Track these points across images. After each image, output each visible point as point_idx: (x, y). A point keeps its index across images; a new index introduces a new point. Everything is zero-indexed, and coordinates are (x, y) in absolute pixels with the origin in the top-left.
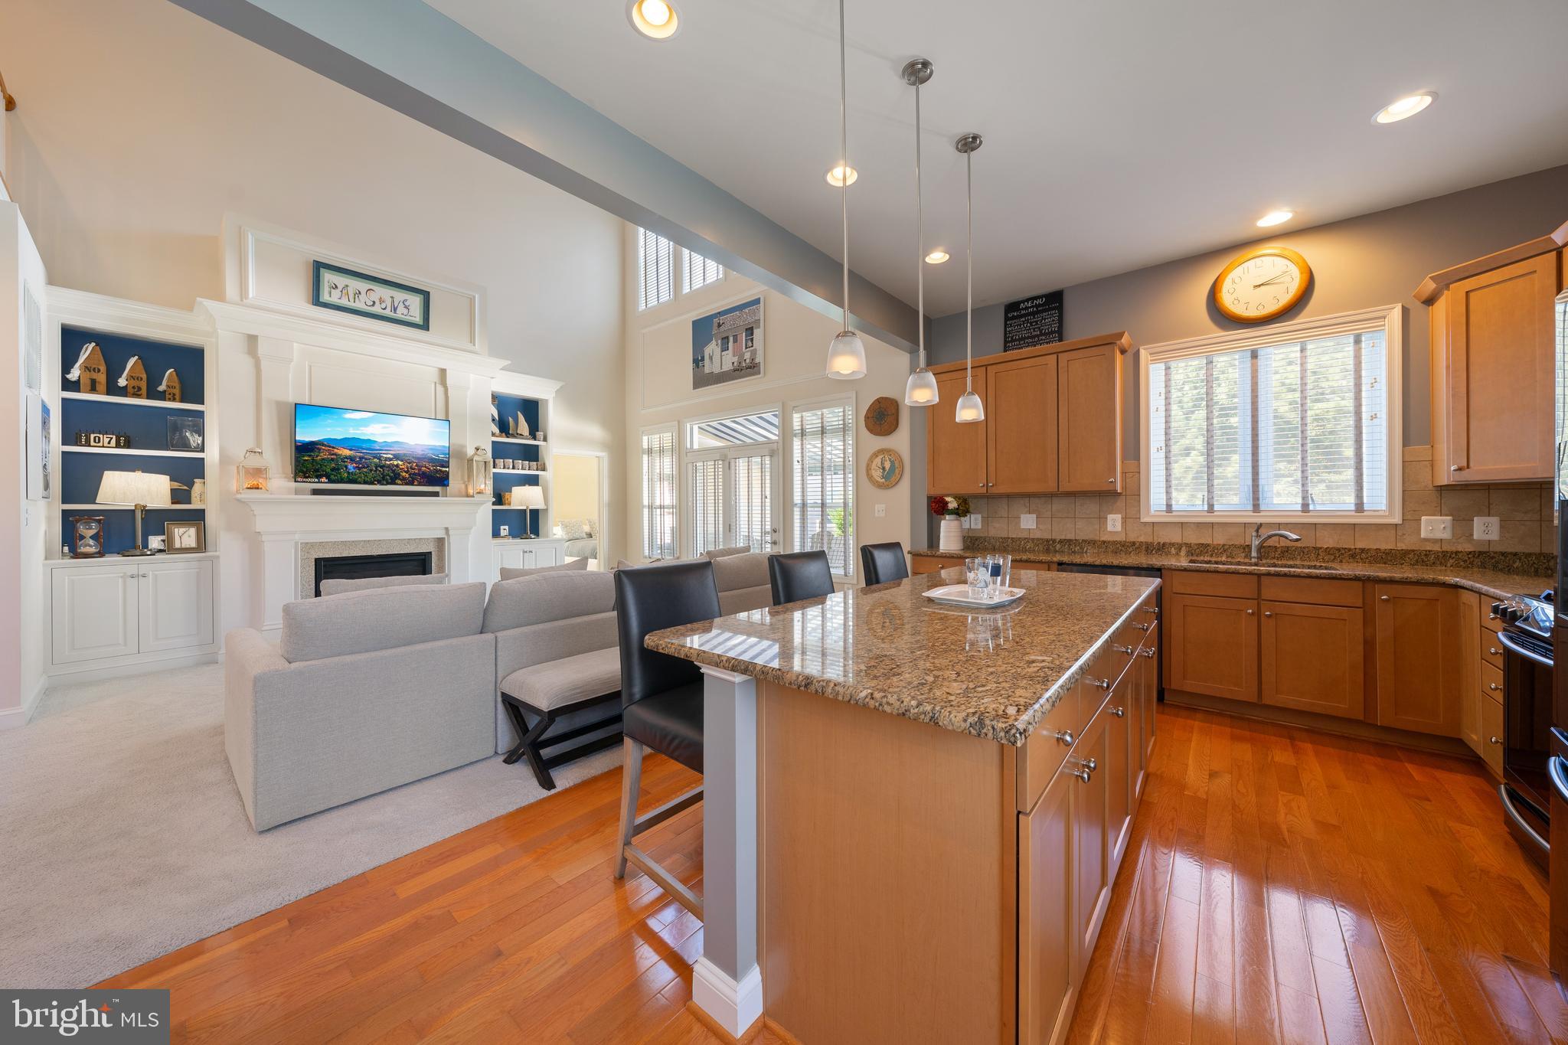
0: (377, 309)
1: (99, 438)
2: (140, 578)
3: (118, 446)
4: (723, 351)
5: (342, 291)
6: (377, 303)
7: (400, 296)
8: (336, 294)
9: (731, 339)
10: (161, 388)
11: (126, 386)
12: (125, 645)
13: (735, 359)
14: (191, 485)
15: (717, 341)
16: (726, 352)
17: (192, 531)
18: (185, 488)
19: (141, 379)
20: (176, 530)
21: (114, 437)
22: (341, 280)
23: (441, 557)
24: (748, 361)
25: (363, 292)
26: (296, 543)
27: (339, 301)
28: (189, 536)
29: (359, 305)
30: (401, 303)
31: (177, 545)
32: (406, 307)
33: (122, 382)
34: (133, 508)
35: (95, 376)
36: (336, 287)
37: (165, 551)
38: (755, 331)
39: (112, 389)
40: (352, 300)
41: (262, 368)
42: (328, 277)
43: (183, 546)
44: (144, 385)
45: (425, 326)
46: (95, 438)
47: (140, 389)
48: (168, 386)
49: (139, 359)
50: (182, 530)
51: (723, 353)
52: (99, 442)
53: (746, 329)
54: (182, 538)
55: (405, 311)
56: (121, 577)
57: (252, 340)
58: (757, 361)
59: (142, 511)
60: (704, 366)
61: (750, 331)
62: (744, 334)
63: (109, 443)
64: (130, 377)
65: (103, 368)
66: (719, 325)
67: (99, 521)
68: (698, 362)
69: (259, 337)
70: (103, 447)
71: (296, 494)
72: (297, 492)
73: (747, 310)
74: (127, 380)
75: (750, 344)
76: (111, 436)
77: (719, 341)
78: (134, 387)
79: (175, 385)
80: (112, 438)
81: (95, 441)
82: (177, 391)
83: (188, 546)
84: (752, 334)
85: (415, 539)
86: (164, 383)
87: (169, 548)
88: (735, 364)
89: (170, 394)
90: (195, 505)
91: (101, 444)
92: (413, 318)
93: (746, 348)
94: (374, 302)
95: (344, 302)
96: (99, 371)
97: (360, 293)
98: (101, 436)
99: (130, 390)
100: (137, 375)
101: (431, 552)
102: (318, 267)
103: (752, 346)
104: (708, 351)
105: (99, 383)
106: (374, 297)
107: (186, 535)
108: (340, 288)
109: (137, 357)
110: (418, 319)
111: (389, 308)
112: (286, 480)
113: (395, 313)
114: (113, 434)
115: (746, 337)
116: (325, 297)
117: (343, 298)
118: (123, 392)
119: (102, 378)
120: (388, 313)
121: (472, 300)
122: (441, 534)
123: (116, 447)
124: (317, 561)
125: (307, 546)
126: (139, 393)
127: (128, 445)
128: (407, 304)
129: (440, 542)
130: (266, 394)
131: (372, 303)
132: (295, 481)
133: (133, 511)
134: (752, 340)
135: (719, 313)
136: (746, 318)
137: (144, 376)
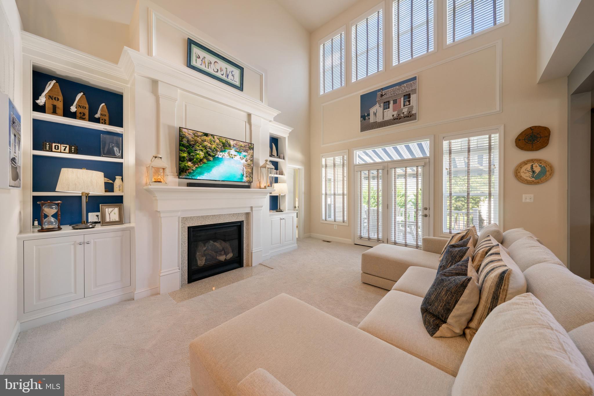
0: (219, 75)
1: (58, 146)
2: (86, 245)
3: (70, 152)
4: (384, 110)
5: (202, 60)
6: (219, 70)
7: (230, 68)
8: (199, 61)
9: (392, 102)
10: (97, 116)
11: (76, 112)
12: (75, 292)
13: (395, 113)
14: (114, 180)
15: (380, 104)
16: (388, 110)
17: (116, 210)
18: (111, 182)
19: (85, 108)
20: (107, 209)
21: (68, 146)
22: (202, 54)
23: (248, 224)
24: (405, 113)
25: (213, 63)
26: (179, 217)
27: (200, 66)
28: (115, 214)
29: (210, 71)
30: (230, 73)
31: (108, 220)
32: (233, 75)
33: (73, 109)
34: (81, 195)
35: (55, 103)
36: (199, 57)
37: (100, 222)
38: (412, 96)
39: (67, 113)
40: (207, 67)
41: (160, 103)
42: (195, 50)
43: (111, 220)
44: (87, 112)
45: (241, 88)
46: (55, 146)
47: (84, 114)
48: (101, 114)
49: (84, 94)
50: (110, 209)
51: (385, 111)
52: (58, 149)
53: (404, 96)
54: (111, 214)
55: (232, 78)
56: (73, 244)
57: (155, 83)
58: (413, 112)
59: (86, 196)
60: (369, 119)
61: (408, 97)
62: (402, 99)
63: (65, 150)
64: (78, 106)
65: (61, 98)
66: (382, 95)
67: (58, 204)
68: (363, 117)
69: (159, 82)
70: (61, 152)
71: (179, 186)
72: (180, 185)
73: (405, 85)
74: (76, 108)
75: (408, 103)
76: (66, 145)
77: (382, 105)
78: (80, 113)
79: (105, 113)
80: (66, 147)
81: (55, 149)
82: (107, 118)
83: (114, 220)
84: (409, 98)
85: (236, 214)
86: (99, 112)
87: (103, 222)
88: (395, 116)
89: (102, 120)
90: (116, 193)
91: (59, 150)
92: (235, 82)
93: (404, 106)
94: (218, 70)
95: (203, 67)
96: (58, 99)
97: (211, 63)
98: (59, 145)
99: (78, 114)
100: (83, 105)
101: (243, 221)
102: (191, 43)
103: (410, 104)
104: (372, 111)
105: (58, 108)
106: (218, 66)
107: (113, 212)
108: (201, 58)
109: (82, 93)
110: (238, 83)
111: (225, 75)
112: (174, 177)
113: (228, 78)
114: (67, 144)
115: (404, 99)
116: (194, 63)
117: (203, 64)
118: (73, 116)
119: (60, 105)
120: (224, 77)
121: (261, 76)
122: (248, 210)
123: (69, 153)
124: (189, 228)
125: (184, 219)
126: (84, 117)
127: (77, 152)
128: (233, 73)
129: (248, 214)
130: (162, 120)
131: (216, 70)
132: (179, 178)
133: (80, 197)
134: (409, 101)
135: (382, 89)
136: (405, 89)
137: (87, 106)
